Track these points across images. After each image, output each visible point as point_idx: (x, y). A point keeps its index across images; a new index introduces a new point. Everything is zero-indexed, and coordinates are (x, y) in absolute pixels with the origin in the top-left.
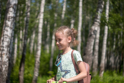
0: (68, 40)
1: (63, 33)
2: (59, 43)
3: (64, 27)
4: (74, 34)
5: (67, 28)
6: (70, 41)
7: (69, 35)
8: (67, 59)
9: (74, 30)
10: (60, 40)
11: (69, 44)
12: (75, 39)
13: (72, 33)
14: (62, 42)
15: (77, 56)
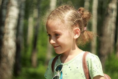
0: (73, 34)
1: (63, 21)
2: (54, 42)
3: (64, 6)
4: (85, 19)
5: (69, 9)
6: (77, 36)
7: (75, 24)
8: (75, 72)
9: (83, 11)
10: (57, 35)
11: (75, 41)
12: (85, 28)
13: (81, 19)
14: (61, 40)
15: (94, 66)
